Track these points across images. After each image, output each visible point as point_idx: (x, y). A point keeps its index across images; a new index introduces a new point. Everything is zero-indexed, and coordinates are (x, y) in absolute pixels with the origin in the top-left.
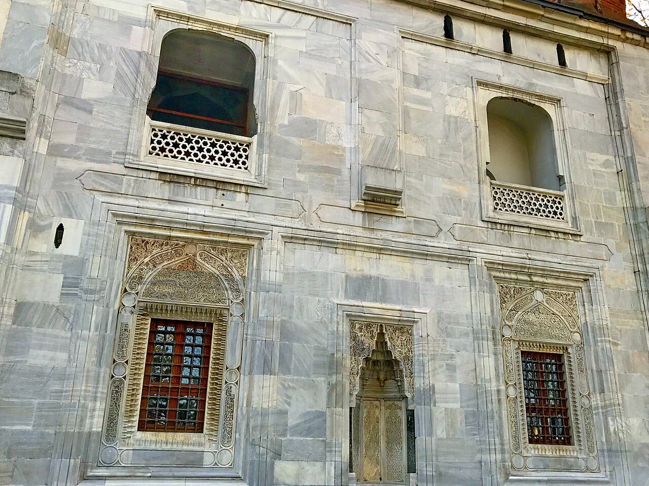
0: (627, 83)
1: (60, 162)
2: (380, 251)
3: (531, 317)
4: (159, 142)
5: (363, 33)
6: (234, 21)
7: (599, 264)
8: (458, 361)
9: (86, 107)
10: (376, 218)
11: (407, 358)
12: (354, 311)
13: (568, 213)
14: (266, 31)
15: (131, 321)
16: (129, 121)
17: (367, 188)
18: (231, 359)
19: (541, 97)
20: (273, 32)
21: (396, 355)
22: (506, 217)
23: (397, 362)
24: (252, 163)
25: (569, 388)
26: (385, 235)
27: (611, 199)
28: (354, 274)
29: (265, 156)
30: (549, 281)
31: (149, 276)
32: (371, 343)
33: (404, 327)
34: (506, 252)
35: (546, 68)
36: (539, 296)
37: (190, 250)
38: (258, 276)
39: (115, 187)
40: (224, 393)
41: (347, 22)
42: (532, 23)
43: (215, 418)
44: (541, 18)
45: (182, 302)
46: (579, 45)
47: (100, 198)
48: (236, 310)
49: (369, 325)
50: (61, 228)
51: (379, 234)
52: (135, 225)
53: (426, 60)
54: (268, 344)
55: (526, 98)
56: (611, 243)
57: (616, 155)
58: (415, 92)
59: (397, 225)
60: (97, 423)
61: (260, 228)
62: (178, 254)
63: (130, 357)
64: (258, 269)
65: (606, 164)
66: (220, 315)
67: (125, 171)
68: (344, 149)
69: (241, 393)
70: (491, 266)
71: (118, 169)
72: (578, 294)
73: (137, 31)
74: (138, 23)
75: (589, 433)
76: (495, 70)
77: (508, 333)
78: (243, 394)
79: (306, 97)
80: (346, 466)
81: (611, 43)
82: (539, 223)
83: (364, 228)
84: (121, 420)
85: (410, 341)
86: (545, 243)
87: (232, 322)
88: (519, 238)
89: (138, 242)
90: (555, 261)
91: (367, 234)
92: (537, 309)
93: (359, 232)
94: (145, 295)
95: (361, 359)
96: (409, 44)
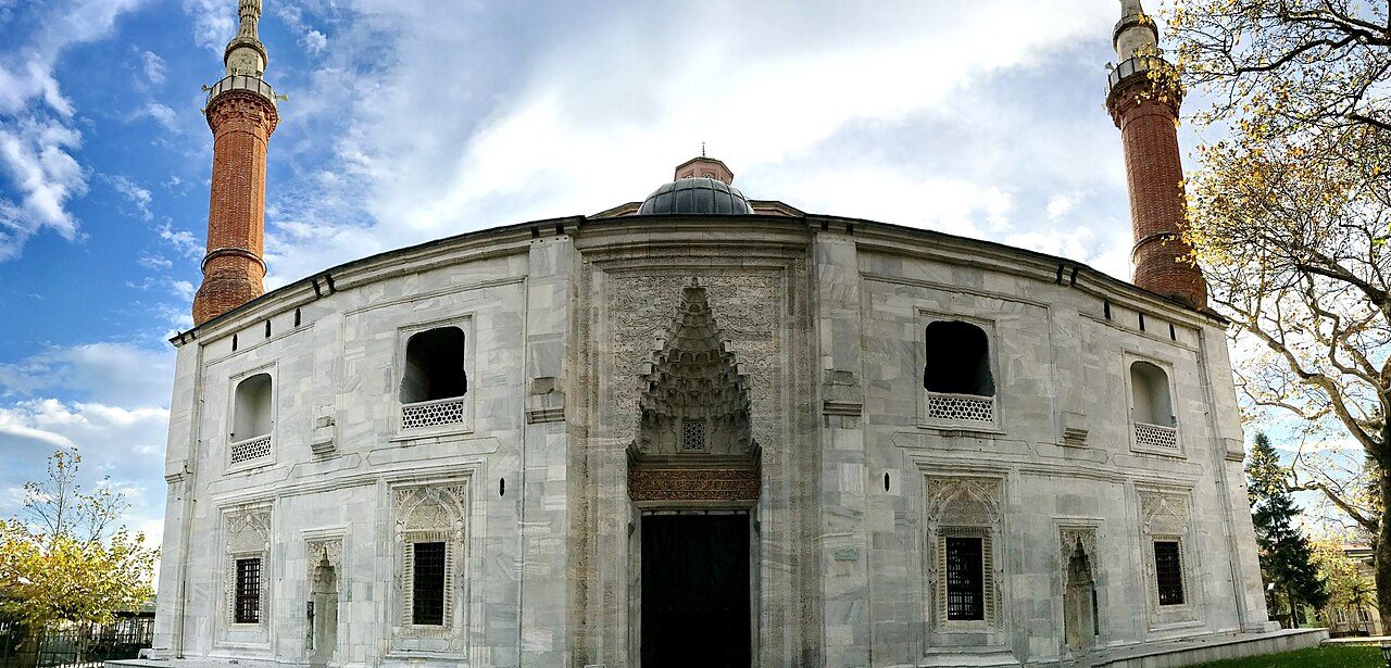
0: (1210, 353)
1: (879, 428)
2: (1075, 475)
3: (1160, 518)
4: (935, 407)
5: (1056, 313)
6: (972, 312)
7: (1196, 478)
8: (1120, 553)
9: (886, 386)
10: (1072, 450)
11: (1093, 553)
12: (1063, 523)
13: (1178, 443)
14: (992, 317)
15: (935, 539)
16: (916, 393)
17: (1068, 429)
18: (997, 564)
19: (1161, 362)
20: (998, 318)
21: (1086, 552)
22: (1145, 447)
23: (1087, 556)
24: (995, 416)
25: (1181, 565)
26: (1078, 463)
27: (1202, 433)
28: (1061, 495)
29: (1003, 410)
30: (1170, 492)
31: (942, 507)
32: (1073, 546)
33: (1090, 531)
34: (1145, 473)
35: (1163, 340)
36: (1163, 502)
37: (963, 484)
38: (1008, 501)
39: (913, 443)
40: (995, 592)
41: (1045, 306)
42: (1157, 310)
43: (991, 608)
44: (1161, 307)
45: (962, 524)
46: (1182, 325)
47: (908, 452)
48: (995, 528)
49: (1072, 532)
50: (887, 477)
51: (1074, 463)
52: (929, 470)
53: (1095, 332)
54: (1018, 552)
55: (1153, 362)
56: (1203, 463)
57: (1205, 402)
58: (1090, 356)
59: (1084, 455)
60: (926, 617)
61: (1007, 466)
62: (956, 488)
63: (937, 567)
64: (1007, 496)
65: (1199, 408)
66: (986, 532)
67: (919, 431)
68: (1049, 400)
69: (1005, 589)
70: (1137, 483)
71: (913, 429)
72: (1185, 500)
73: (909, 326)
74: (908, 320)
75: (1193, 594)
76: (1134, 342)
77: (1147, 530)
78: (1008, 590)
79: (1024, 363)
80: (1063, 639)
81: (1201, 325)
82: (1165, 451)
83: (1066, 459)
84: (938, 612)
85: (1094, 541)
86: (1167, 465)
87: (995, 536)
88: (1152, 462)
89: (933, 482)
90: (1172, 478)
91: (1068, 463)
92: (1162, 513)
93: (1063, 462)
94: (942, 521)
95: (1068, 558)
96: (1084, 319)
